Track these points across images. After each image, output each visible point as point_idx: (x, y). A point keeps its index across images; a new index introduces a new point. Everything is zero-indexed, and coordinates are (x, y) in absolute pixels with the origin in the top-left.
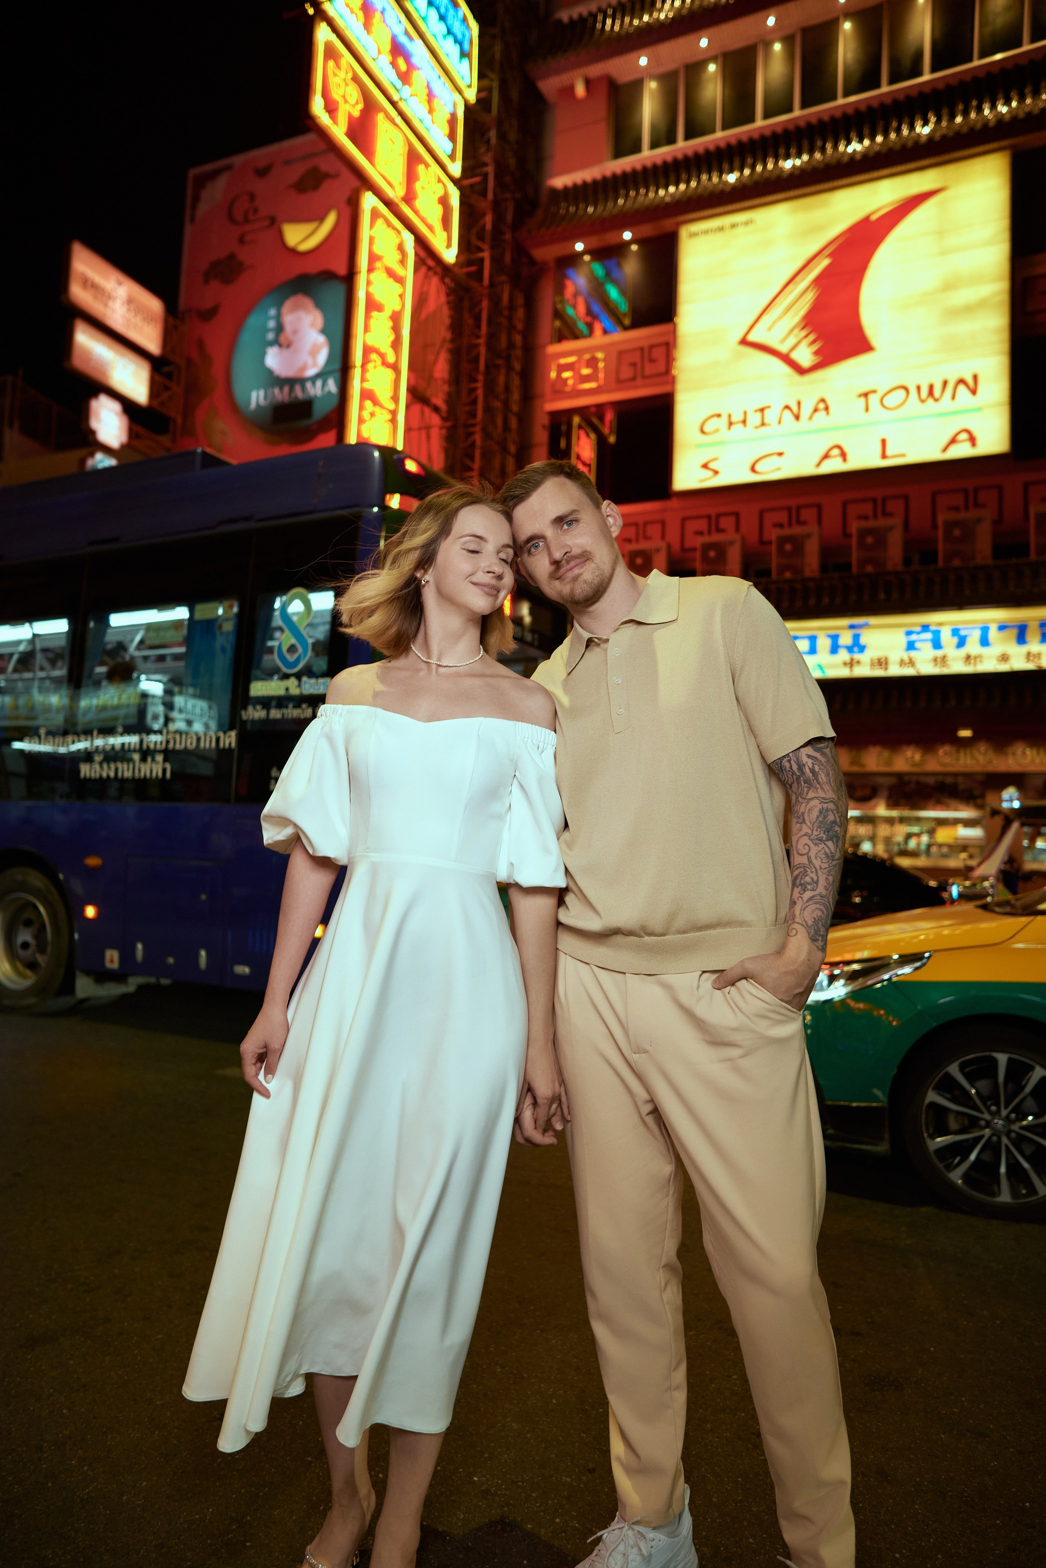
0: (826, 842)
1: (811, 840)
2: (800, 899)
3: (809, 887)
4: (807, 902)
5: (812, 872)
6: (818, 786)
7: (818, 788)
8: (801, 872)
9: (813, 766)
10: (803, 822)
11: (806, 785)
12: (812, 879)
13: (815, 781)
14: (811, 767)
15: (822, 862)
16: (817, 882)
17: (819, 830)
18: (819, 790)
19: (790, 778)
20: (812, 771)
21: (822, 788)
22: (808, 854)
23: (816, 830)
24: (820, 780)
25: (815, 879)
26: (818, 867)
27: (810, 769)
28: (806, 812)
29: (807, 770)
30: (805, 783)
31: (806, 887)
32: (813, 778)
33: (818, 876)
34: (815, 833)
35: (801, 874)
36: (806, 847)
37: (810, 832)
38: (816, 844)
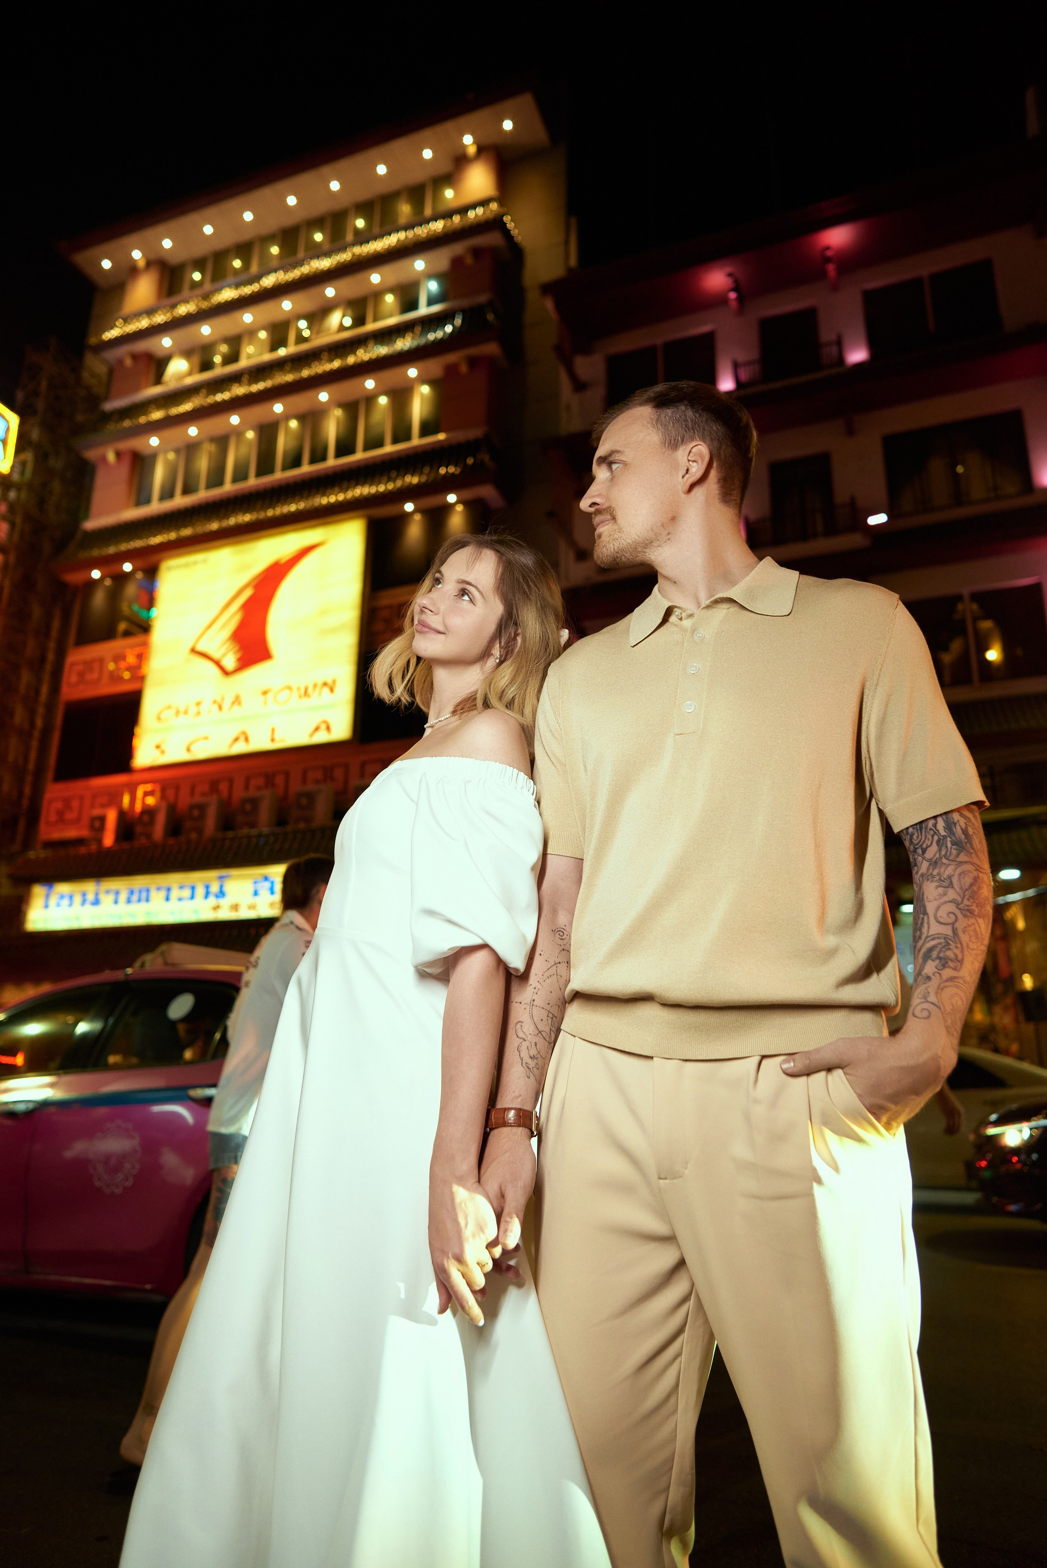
0: (977, 918)
1: (960, 909)
2: (937, 975)
3: (951, 964)
4: (947, 981)
5: (957, 947)
6: (972, 851)
7: (972, 853)
8: (940, 944)
9: (966, 828)
10: (949, 885)
11: (954, 847)
12: (956, 955)
13: (968, 845)
14: (963, 827)
15: (970, 941)
16: (961, 962)
17: (971, 900)
18: (973, 855)
19: (928, 839)
20: (965, 832)
21: (977, 856)
22: (953, 924)
23: (968, 899)
24: (975, 846)
25: (960, 957)
26: (965, 944)
27: (962, 829)
28: (956, 876)
29: (958, 830)
30: (952, 845)
31: (947, 963)
32: (966, 841)
33: (963, 955)
34: (966, 902)
35: (940, 946)
36: (952, 916)
37: (959, 899)
38: (965, 916)
